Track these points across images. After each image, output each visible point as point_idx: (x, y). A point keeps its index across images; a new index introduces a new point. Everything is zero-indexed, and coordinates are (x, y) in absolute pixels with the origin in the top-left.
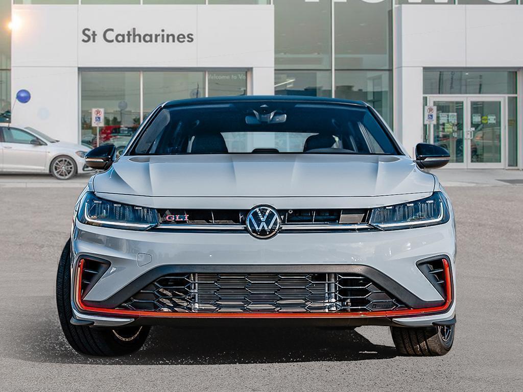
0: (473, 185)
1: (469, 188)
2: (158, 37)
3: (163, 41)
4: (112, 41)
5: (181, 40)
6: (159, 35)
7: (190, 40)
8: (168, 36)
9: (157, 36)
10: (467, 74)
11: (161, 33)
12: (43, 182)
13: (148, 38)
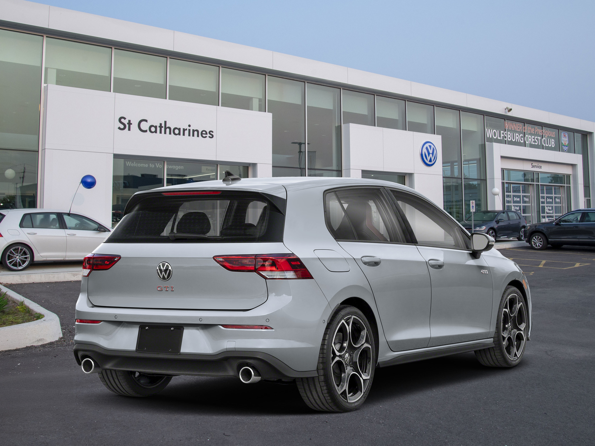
2: (186, 131)
3: (189, 135)
4: (146, 131)
5: (204, 135)
6: (186, 129)
7: (211, 136)
8: (194, 131)
9: (184, 130)
10: (373, 175)
11: (188, 128)
13: (177, 131)
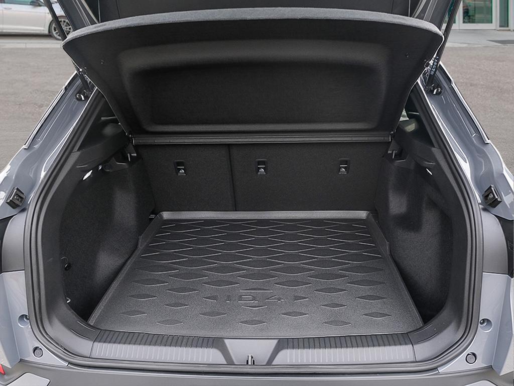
0: (465, 45)
1: (461, 49)
12: (42, 43)
